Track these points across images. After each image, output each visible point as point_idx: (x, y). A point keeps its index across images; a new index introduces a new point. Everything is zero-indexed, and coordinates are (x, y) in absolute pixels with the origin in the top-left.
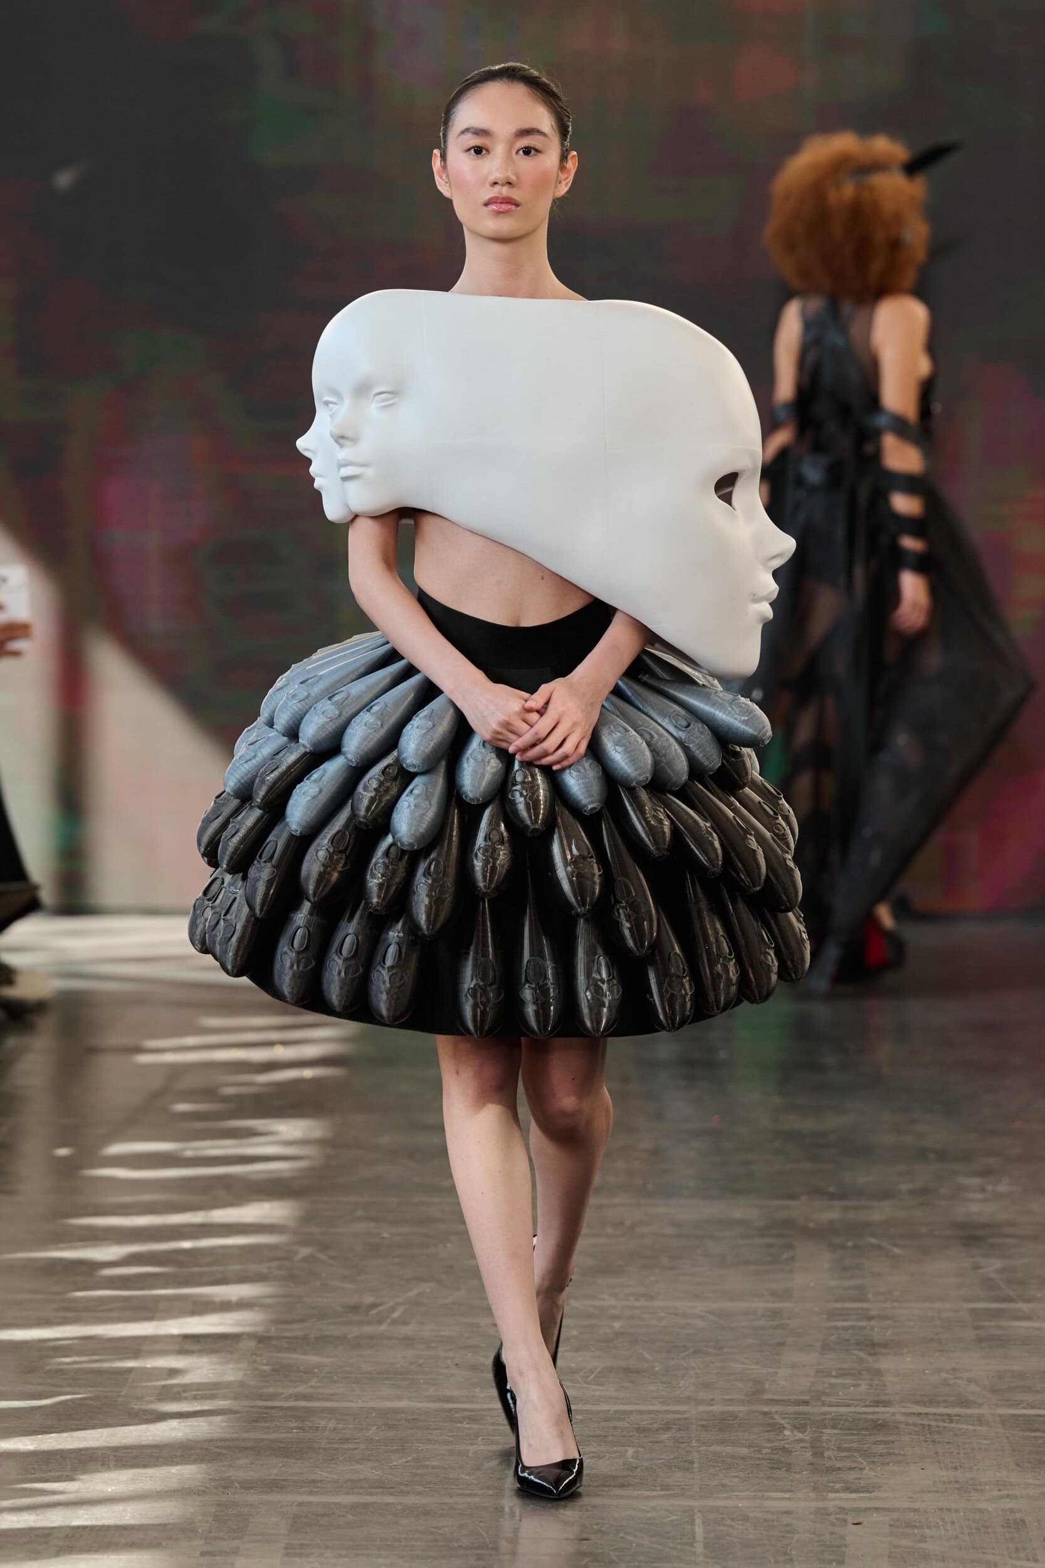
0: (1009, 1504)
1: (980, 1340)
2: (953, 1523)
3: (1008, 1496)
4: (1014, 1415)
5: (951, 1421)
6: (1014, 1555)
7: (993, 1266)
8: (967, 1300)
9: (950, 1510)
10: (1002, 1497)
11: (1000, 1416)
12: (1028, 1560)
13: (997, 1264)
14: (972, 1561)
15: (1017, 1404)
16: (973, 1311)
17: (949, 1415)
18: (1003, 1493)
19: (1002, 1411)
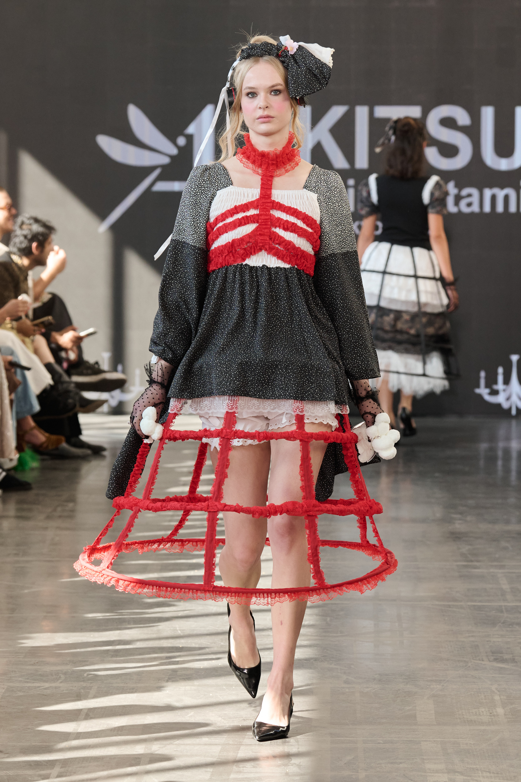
0: (472, 639)
1: (461, 576)
2: (451, 646)
3: (472, 636)
4: (474, 606)
5: (450, 607)
6: (474, 659)
7: (465, 548)
8: (456, 561)
9: (450, 641)
10: (469, 637)
11: (469, 605)
12: (480, 660)
13: (468, 547)
14: (459, 661)
15: (475, 601)
16: (457, 566)
17: (449, 605)
18: (470, 635)
19: (469, 604)
